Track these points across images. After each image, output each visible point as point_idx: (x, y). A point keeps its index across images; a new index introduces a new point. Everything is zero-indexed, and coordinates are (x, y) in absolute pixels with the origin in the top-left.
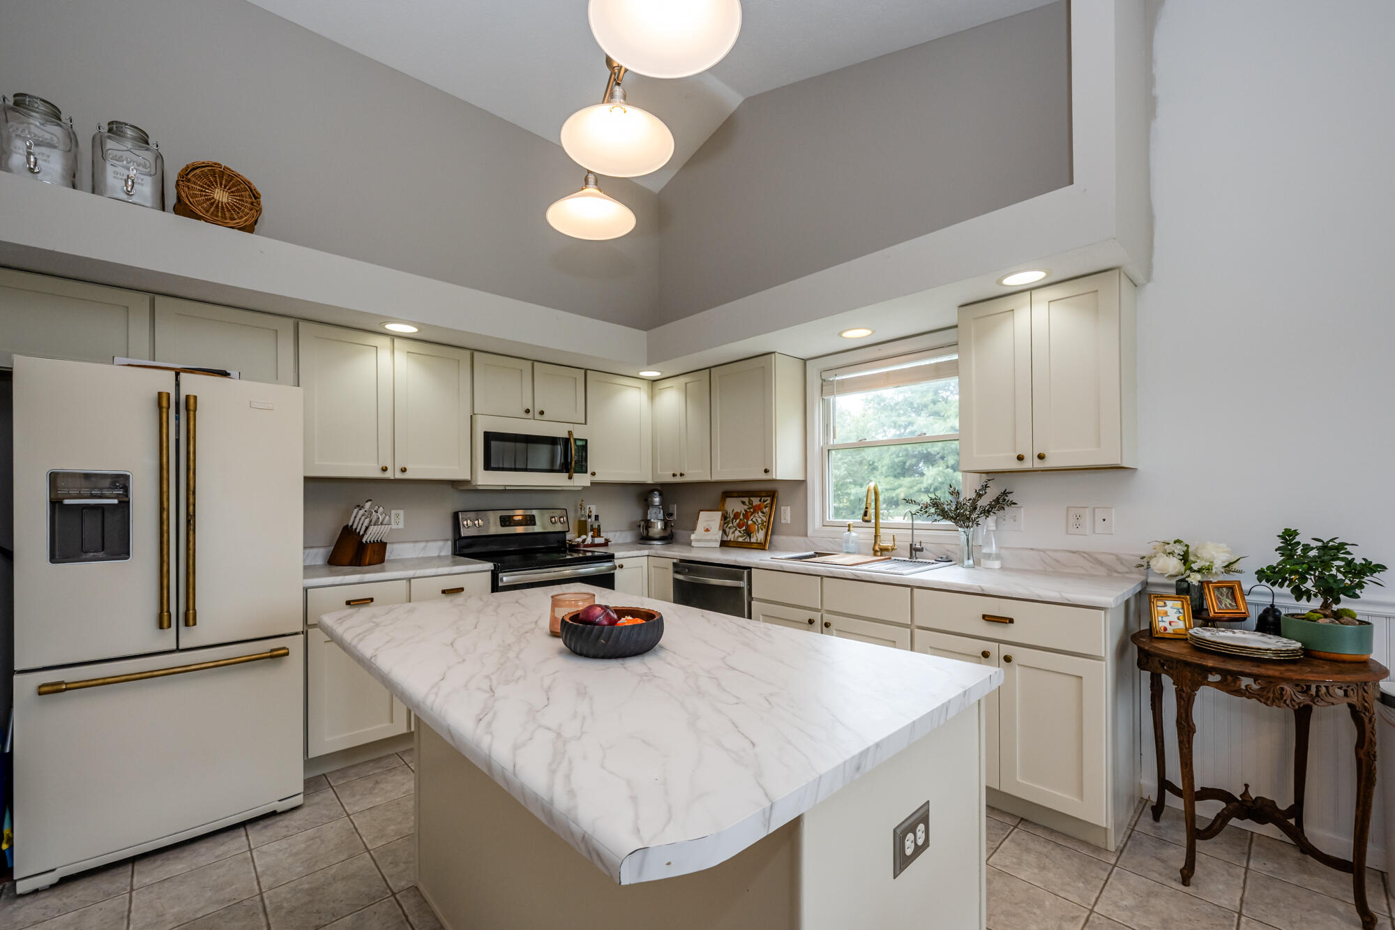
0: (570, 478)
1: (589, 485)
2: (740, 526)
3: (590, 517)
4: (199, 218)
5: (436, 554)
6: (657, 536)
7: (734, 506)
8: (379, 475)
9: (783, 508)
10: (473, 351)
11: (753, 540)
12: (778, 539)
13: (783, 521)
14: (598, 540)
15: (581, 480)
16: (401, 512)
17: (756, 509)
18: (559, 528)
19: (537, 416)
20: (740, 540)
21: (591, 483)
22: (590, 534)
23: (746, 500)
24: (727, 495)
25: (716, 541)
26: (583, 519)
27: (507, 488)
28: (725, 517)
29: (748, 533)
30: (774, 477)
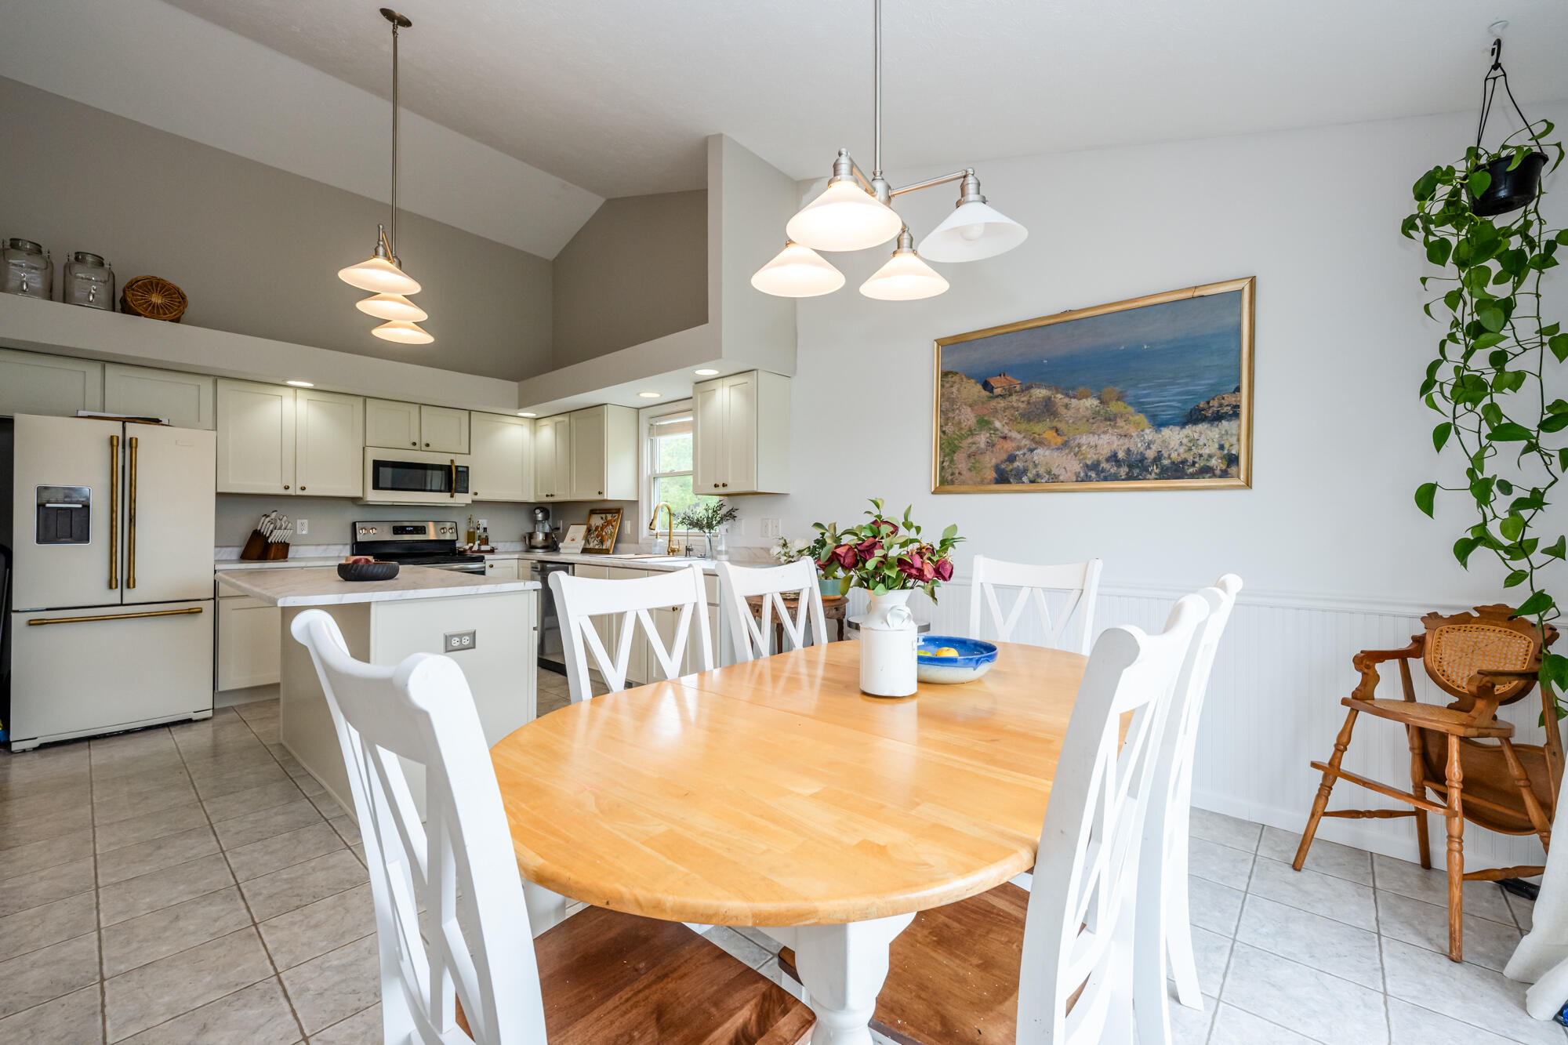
0: (452, 496)
1: (470, 502)
2: (597, 536)
3: (478, 529)
4: (139, 315)
5: (336, 555)
6: (540, 545)
7: (597, 521)
8: (283, 492)
9: (626, 522)
10: (366, 398)
11: (604, 547)
12: (621, 546)
13: (626, 533)
14: (484, 548)
15: (461, 499)
16: (306, 521)
17: (609, 523)
18: (448, 537)
19: (424, 448)
20: (597, 547)
21: (473, 501)
22: (477, 542)
23: (604, 516)
24: (593, 512)
25: (578, 548)
26: (472, 530)
27: (395, 504)
28: (589, 530)
29: (602, 542)
30: (605, 498)
